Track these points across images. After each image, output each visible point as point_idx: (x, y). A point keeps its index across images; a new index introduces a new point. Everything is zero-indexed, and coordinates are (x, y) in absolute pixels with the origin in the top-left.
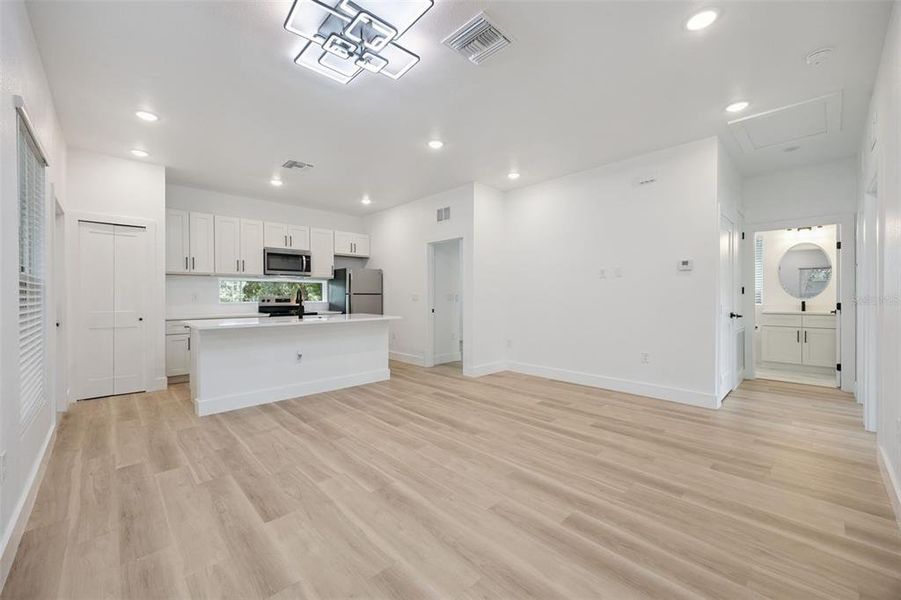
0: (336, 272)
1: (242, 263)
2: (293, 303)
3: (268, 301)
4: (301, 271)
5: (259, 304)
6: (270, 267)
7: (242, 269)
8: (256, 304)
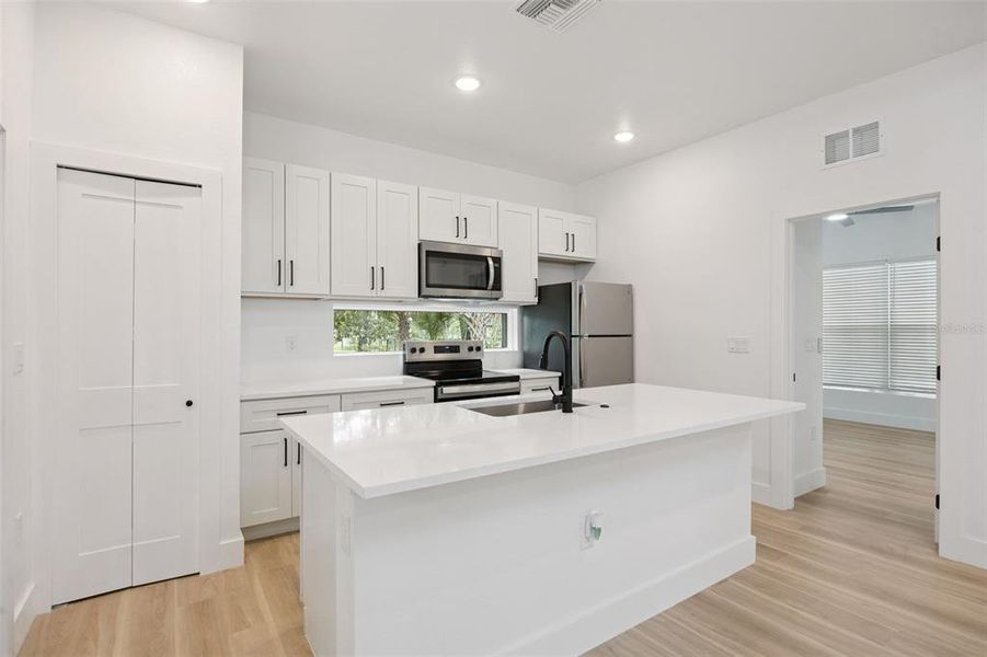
0: (542, 291)
1: (380, 271)
2: (464, 355)
3: (422, 350)
4: (486, 289)
5: (404, 355)
6: (432, 282)
7: (380, 285)
8: (397, 356)
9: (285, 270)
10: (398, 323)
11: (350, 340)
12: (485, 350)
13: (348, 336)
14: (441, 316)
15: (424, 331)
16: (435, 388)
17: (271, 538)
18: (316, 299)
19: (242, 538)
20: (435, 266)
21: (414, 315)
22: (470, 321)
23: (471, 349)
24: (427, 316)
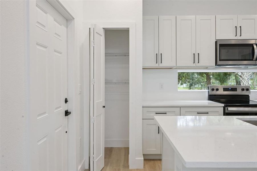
1: (197, 55)
2: (239, 92)
3: (217, 90)
4: (252, 60)
5: (209, 92)
6: (222, 58)
7: (197, 61)
8: (205, 92)
9: (159, 58)
10: (206, 78)
11: (186, 84)
12: (251, 90)
13: (185, 83)
14: (226, 74)
15: (218, 81)
16: (224, 107)
17: (154, 160)
18: (171, 68)
19: (143, 159)
20: (224, 51)
21: (213, 74)
22: (241, 76)
23: (243, 90)
24: (219, 74)
